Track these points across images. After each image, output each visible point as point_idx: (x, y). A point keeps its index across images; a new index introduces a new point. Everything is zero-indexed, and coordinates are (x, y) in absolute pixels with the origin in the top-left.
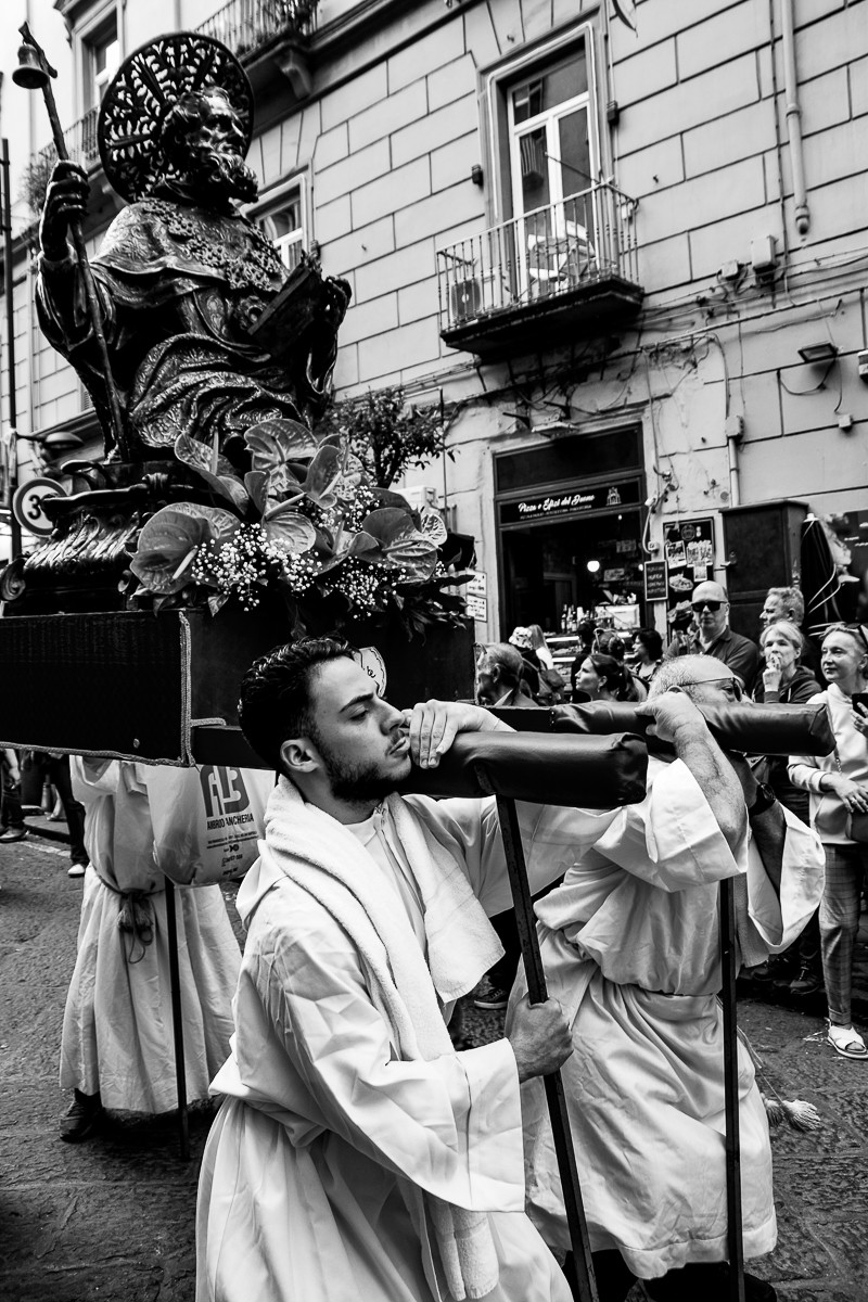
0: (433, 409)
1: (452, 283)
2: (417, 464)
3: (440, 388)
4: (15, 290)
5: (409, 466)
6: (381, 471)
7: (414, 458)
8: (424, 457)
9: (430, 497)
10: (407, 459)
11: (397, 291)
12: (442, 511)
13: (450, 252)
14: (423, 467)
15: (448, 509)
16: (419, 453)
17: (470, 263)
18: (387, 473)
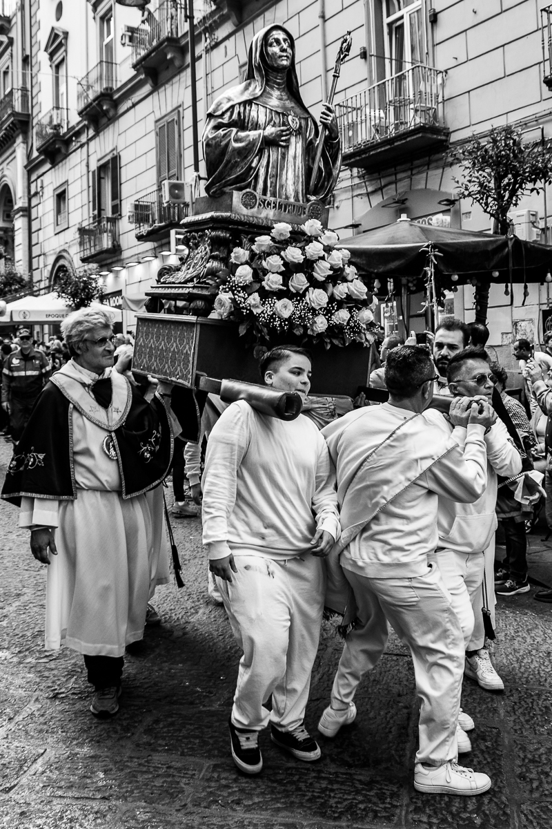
0: (536, 145)
2: (532, 190)
3: (541, 126)
4: (196, 64)
5: (525, 192)
6: (500, 197)
7: (530, 186)
8: (539, 184)
9: (532, 219)
10: (524, 186)
11: (503, 46)
12: (543, 230)
14: (538, 193)
15: (548, 228)
16: (534, 181)
18: (506, 198)
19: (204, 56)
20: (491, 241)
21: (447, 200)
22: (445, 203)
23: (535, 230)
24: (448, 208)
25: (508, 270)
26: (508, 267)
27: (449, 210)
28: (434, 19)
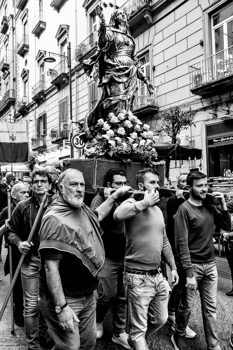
0: (188, 112)
1: (194, 75)
2: (185, 128)
3: (190, 106)
5: (183, 129)
6: (174, 130)
7: (184, 127)
8: (187, 126)
9: (187, 138)
10: (182, 127)
11: (177, 78)
12: (190, 142)
13: (193, 66)
14: (187, 129)
15: (192, 141)
16: (185, 125)
17: (199, 69)
18: (176, 131)
19: (75, 80)
20: (169, 146)
21: (158, 131)
22: (157, 132)
23: (188, 141)
24: (158, 133)
25: (175, 156)
26: (175, 155)
27: (159, 134)
28: (154, 69)
